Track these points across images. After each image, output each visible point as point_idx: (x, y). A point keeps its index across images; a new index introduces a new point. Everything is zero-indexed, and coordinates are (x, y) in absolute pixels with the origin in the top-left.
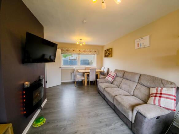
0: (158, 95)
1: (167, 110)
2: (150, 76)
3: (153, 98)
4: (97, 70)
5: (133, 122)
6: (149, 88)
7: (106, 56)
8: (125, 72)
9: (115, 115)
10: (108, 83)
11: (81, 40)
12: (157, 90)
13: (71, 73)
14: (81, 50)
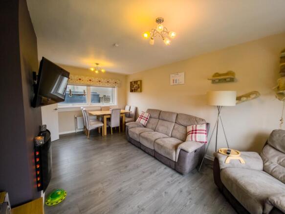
0: (194, 132)
1: (201, 144)
2: (186, 115)
3: (190, 135)
4: (122, 111)
5: (177, 161)
6: (186, 127)
7: (132, 91)
8: (161, 111)
9: (156, 161)
10: (140, 126)
11: (97, 64)
12: (193, 127)
13: (76, 118)
14: (93, 79)
